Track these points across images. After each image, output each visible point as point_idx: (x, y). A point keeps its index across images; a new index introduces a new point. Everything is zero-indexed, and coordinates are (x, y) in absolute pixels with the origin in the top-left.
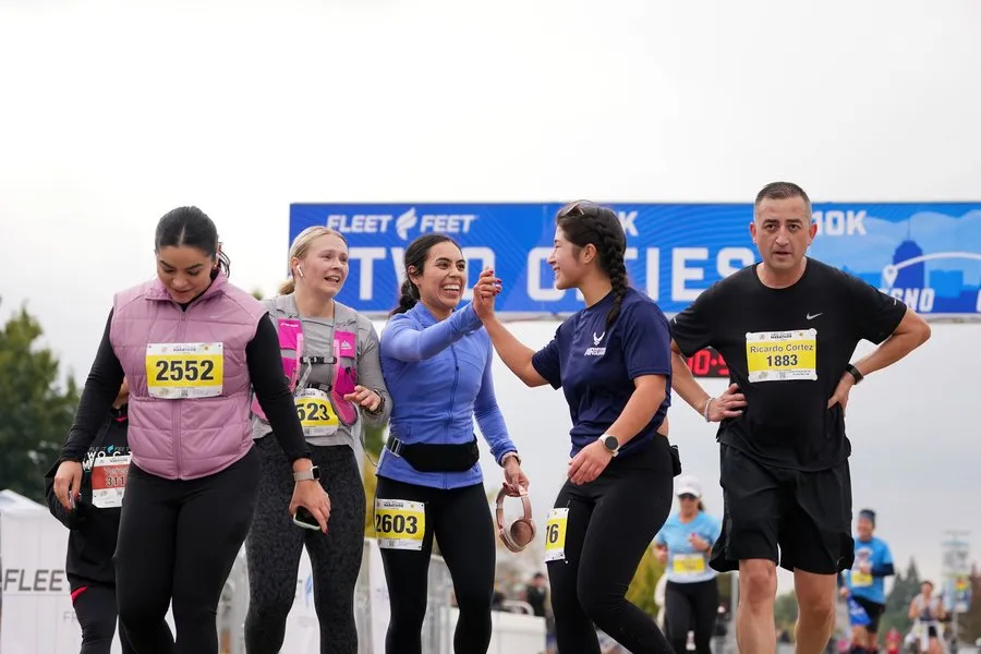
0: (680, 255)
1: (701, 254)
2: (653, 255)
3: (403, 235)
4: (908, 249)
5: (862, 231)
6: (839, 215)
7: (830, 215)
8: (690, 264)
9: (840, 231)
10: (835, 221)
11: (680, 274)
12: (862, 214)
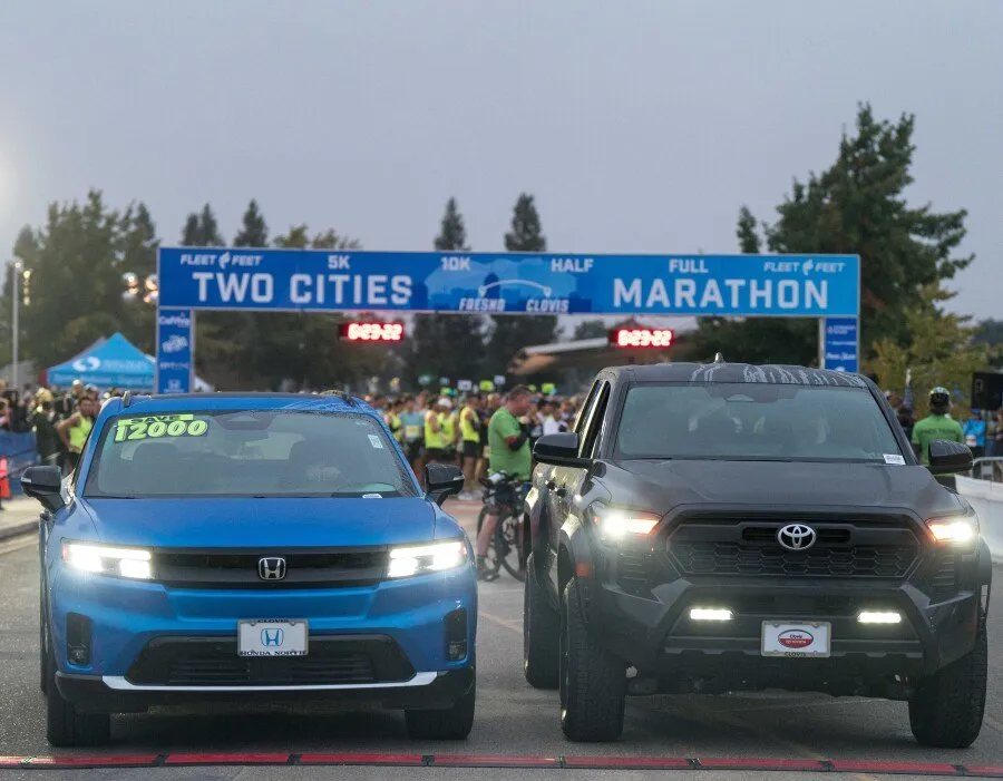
0: (372, 279)
1: (383, 278)
2: (358, 279)
3: (222, 266)
4: (491, 278)
5: (468, 268)
6: (456, 259)
7: (452, 259)
8: (377, 284)
9: (455, 268)
10: (454, 263)
11: (372, 289)
12: (468, 259)
